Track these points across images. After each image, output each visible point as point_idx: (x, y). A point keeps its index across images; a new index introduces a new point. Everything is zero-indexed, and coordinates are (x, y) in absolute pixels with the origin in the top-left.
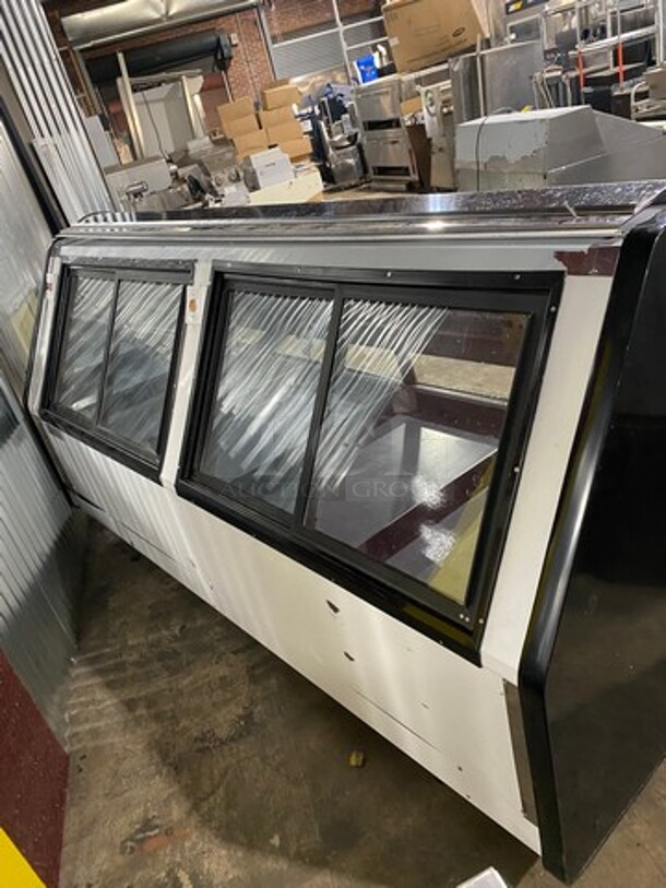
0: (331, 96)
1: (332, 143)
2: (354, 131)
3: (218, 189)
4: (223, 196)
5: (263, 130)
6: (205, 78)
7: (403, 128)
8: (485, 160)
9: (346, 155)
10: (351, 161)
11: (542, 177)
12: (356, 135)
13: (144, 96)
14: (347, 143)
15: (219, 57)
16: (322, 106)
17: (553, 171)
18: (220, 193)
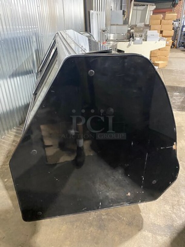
3: (135, 37)
4: (135, 40)
5: (161, 26)
6: (156, 7)
13: (137, 8)
15: (174, 3)
18: (135, 39)
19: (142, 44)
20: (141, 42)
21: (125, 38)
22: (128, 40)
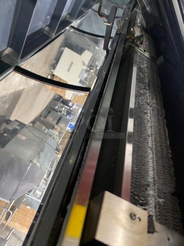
0: (72, 114)
1: (64, 107)
2: (62, 113)
3: (88, 73)
4: (86, 72)
7: (55, 125)
8: (45, 145)
9: (59, 107)
10: (56, 107)
11: (31, 160)
12: (61, 113)
14: (61, 110)
16: (71, 111)
17: (31, 165)
19: (79, 77)
20: (81, 77)
21: (93, 63)
22: (89, 65)
